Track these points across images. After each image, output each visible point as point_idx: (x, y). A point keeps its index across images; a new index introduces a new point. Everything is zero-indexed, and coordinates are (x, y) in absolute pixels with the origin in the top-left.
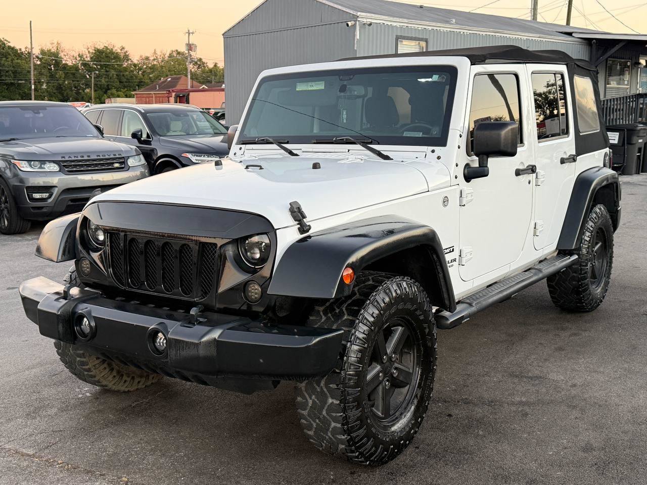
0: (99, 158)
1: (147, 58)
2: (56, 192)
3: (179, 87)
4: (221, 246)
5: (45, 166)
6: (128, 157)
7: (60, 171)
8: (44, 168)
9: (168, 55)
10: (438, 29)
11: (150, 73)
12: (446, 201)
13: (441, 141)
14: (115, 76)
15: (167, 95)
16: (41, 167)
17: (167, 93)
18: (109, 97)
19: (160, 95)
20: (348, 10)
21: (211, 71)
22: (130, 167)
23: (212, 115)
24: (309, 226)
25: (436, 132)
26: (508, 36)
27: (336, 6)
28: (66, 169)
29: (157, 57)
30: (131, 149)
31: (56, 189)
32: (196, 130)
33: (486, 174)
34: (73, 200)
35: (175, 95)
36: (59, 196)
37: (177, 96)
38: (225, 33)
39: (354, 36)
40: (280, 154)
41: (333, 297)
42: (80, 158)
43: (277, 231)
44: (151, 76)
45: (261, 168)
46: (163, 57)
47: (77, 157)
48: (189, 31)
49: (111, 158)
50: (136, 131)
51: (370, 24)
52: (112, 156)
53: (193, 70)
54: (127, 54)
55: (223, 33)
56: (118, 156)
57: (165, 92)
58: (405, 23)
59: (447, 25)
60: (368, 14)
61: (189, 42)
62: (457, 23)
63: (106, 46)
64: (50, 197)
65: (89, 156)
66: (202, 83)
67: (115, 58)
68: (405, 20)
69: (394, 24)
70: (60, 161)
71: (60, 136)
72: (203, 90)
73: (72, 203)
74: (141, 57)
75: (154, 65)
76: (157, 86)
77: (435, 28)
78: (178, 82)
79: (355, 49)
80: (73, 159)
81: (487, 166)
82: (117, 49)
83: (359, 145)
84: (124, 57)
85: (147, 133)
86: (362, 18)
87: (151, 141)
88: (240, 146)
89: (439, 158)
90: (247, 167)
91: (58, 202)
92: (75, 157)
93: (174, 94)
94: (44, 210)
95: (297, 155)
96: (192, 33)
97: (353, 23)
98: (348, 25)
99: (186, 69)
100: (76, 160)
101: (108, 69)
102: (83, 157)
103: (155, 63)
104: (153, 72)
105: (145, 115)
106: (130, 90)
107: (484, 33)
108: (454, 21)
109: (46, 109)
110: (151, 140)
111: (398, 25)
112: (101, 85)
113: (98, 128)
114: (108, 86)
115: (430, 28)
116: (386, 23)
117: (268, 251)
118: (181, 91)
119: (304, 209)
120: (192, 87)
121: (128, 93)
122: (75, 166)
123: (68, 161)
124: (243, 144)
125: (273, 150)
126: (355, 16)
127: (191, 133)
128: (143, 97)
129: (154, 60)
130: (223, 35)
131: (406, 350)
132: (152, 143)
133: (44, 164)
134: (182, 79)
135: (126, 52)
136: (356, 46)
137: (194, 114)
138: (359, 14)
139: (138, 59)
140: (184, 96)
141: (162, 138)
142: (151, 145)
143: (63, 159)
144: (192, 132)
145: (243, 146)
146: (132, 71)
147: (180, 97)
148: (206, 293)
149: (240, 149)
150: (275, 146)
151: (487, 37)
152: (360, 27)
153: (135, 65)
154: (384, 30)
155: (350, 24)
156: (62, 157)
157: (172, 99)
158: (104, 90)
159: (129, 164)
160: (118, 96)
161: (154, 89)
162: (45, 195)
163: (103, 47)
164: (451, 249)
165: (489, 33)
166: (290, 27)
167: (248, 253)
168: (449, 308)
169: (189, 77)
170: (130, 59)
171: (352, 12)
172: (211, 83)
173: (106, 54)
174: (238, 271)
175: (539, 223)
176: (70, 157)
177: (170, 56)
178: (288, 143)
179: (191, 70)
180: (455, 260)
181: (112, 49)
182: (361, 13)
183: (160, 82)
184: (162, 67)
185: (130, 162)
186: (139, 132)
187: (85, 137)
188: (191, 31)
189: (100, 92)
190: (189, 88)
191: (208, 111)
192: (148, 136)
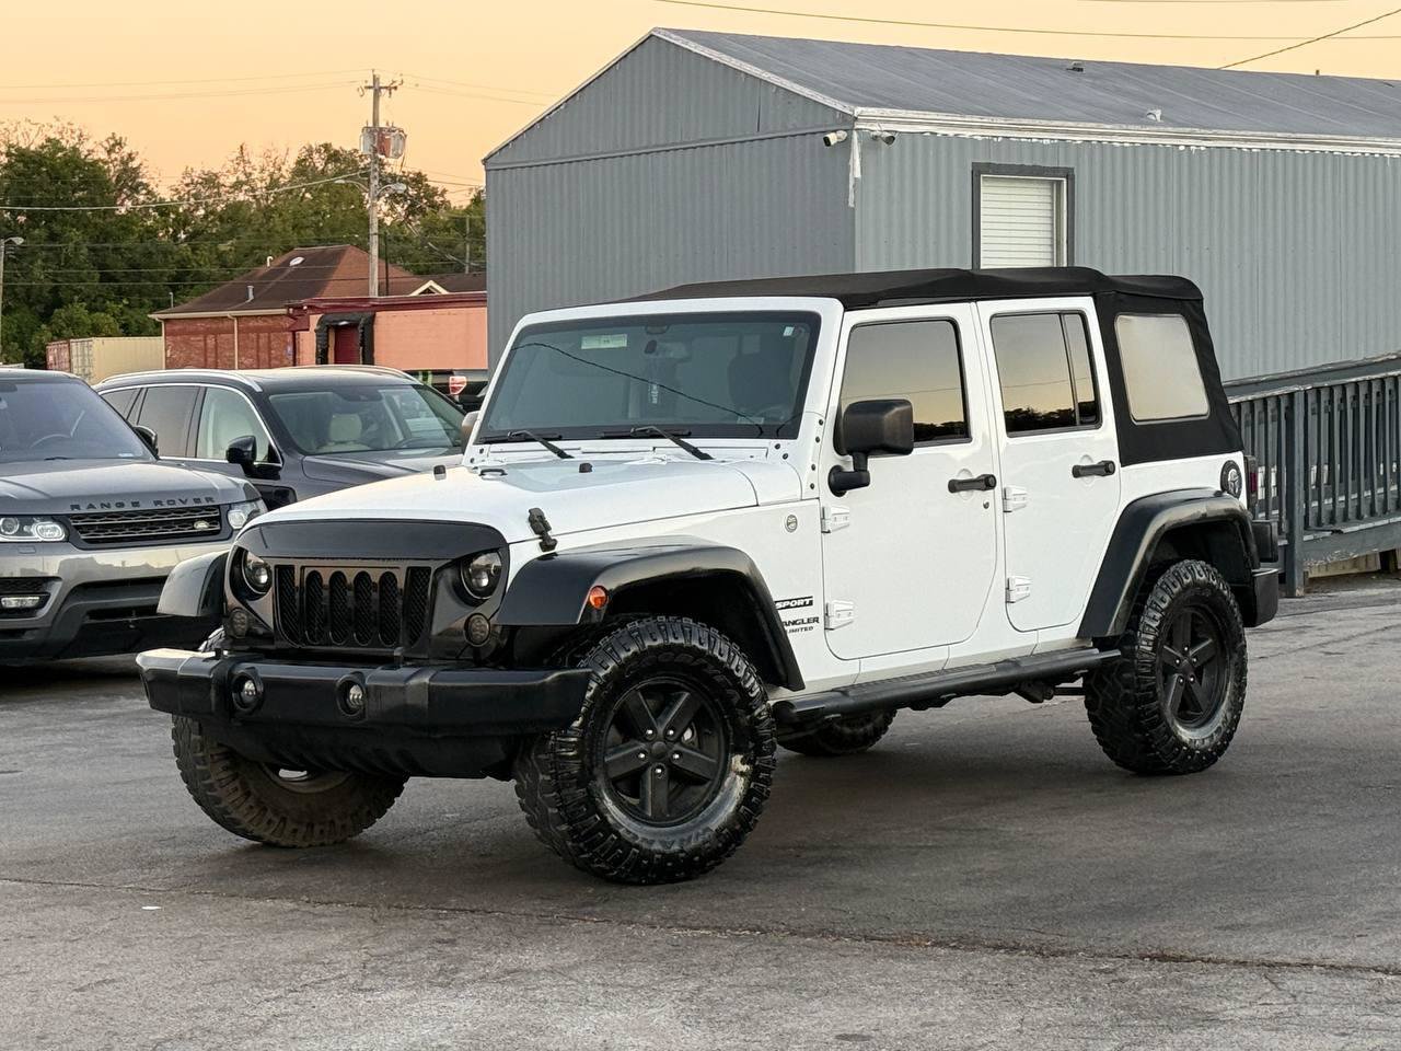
0: (159, 507)
1: (211, 181)
2: (55, 591)
3: (333, 292)
4: (437, 571)
5: (33, 529)
6: (230, 506)
7: (67, 540)
8: (30, 534)
9: (291, 164)
10: (1105, 139)
11: (221, 238)
12: (792, 524)
13: (789, 430)
14: (85, 251)
15: (288, 323)
16: (20, 532)
17: (289, 315)
18: (59, 336)
19: (260, 323)
20: (830, 102)
21: (458, 222)
22: (233, 530)
23: (456, 395)
24: (555, 540)
25: (784, 416)
26: (1337, 149)
27: (797, 88)
28: (83, 537)
29: (248, 175)
30: (237, 484)
31: (57, 586)
32: (401, 438)
33: (864, 482)
34: (94, 614)
35: (320, 322)
36: (63, 604)
37: (328, 327)
38: (491, 156)
39: (847, 169)
40: (546, 457)
41: (578, 622)
42: (114, 509)
43: (511, 546)
44: (222, 247)
45: (504, 474)
46: (271, 175)
47: (108, 506)
48: (375, 79)
49: (188, 509)
50: (237, 444)
51: (890, 140)
52: (190, 504)
53: (388, 221)
54: (134, 164)
55: (485, 155)
56: (204, 503)
57: (284, 311)
58: (1001, 128)
59: (1134, 129)
60: (888, 112)
61: (375, 121)
62: (1166, 120)
63: (52, 136)
64: (42, 604)
65: (135, 504)
66: (424, 273)
67: (85, 183)
68: (1000, 121)
69: (967, 134)
70: (68, 515)
71: (53, 455)
72: (428, 302)
73: (93, 621)
74: (186, 174)
75: (238, 206)
76: (251, 288)
77: (1094, 138)
78: (332, 270)
79: (851, 205)
80: (99, 510)
81: (866, 470)
82: (94, 148)
83: (668, 440)
84: (118, 181)
85: (270, 447)
86: (868, 121)
87: (280, 468)
88: (481, 447)
89: (785, 456)
90: (482, 474)
91: (61, 615)
92: (102, 505)
93: (314, 319)
94: (28, 637)
95: (570, 457)
96: (389, 88)
97: (842, 134)
98: (827, 141)
99: (364, 220)
100: (106, 514)
101: (57, 228)
102: (122, 505)
103: (241, 197)
104: (231, 234)
105: (263, 399)
106: (142, 305)
107: (1256, 146)
108: (1158, 113)
109: (15, 389)
110: (280, 465)
111: (978, 134)
112: (29, 290)
113: (145, 437)
114: (55, 290)
115: (1079, 139)
116: (941, 131)
117: (498, 575)
118: (341, 306)
119: (548, 518)
120: (385, 288)
121: (135, 316)
122: (104, 528)
123: (87, 515)
124: (486, 443)
125: (534, 451)
126: (849, 119)
127: (386, 446)
128: (196, 333)
129: (237, 186)
130: (485, 161)
131: (707, 731)
132: (281, 473)
133: (30, 524)
134: (346, 259)
135: (131, 157)
136: (851, 196)
137: (395, 393)
138: (858, 110)
139: (175, 183)
140: (353, 326)
141: (308, 458)
142: (277, 478)
143: (76, 511)
144: (390, 443)
145: (486, 447)
146: (152, 232)
147: (338, 329)
148: (415, 640)
149: (482, 451)
150: (537, 445)
151: (1265, 158)
152: (863, 147)
153: (163, 210)
154: (937, 153)
155: (833, 138)
156: (73, 507)
157: (308, 341)
158: (40, 308)
159: (232, 522)
160: (96, 331)
161: (237, 299)
162: (30, 601)
163: (40, 141)
164: (808, 601)
165: (1274, 146)
166: (673, 144)
167: (474, 580)
168: (787, 681)
169: (375, 251)
170: (146, 186)
171: (839, 107)
172: (460, 269)
173: (53, 167)
174: (458, 603)
175: (1016, 581)
176: (91, 506)
177: (302, 169)
178: (560, 438)
179: (381, 222)
180: (816, 620)
181: (75, 149)
182: (863, 109)
183: (262, 270)
184: (267, 213)
185: (234, 517)
186: (247, 444)
187: (112, 458)
188: (384, 82)
189: (25, 315)
190: (374, 292)
191: (441, 380)
192: (272, 455)
